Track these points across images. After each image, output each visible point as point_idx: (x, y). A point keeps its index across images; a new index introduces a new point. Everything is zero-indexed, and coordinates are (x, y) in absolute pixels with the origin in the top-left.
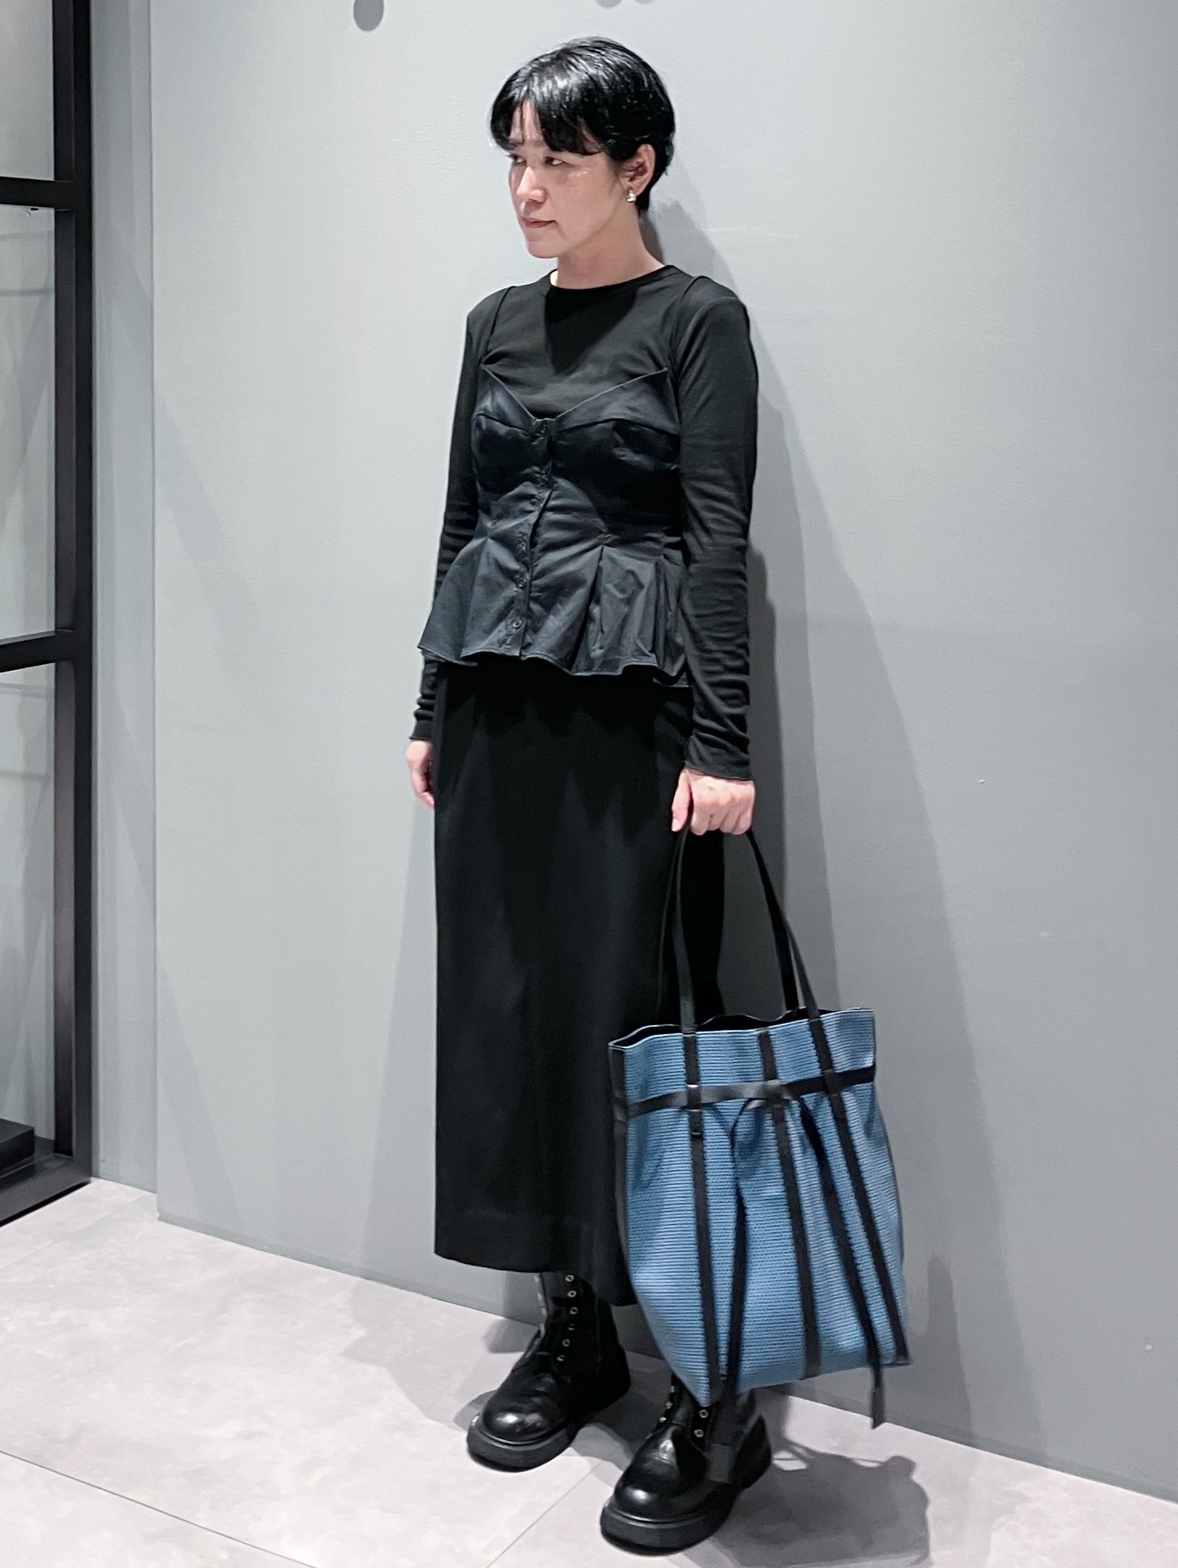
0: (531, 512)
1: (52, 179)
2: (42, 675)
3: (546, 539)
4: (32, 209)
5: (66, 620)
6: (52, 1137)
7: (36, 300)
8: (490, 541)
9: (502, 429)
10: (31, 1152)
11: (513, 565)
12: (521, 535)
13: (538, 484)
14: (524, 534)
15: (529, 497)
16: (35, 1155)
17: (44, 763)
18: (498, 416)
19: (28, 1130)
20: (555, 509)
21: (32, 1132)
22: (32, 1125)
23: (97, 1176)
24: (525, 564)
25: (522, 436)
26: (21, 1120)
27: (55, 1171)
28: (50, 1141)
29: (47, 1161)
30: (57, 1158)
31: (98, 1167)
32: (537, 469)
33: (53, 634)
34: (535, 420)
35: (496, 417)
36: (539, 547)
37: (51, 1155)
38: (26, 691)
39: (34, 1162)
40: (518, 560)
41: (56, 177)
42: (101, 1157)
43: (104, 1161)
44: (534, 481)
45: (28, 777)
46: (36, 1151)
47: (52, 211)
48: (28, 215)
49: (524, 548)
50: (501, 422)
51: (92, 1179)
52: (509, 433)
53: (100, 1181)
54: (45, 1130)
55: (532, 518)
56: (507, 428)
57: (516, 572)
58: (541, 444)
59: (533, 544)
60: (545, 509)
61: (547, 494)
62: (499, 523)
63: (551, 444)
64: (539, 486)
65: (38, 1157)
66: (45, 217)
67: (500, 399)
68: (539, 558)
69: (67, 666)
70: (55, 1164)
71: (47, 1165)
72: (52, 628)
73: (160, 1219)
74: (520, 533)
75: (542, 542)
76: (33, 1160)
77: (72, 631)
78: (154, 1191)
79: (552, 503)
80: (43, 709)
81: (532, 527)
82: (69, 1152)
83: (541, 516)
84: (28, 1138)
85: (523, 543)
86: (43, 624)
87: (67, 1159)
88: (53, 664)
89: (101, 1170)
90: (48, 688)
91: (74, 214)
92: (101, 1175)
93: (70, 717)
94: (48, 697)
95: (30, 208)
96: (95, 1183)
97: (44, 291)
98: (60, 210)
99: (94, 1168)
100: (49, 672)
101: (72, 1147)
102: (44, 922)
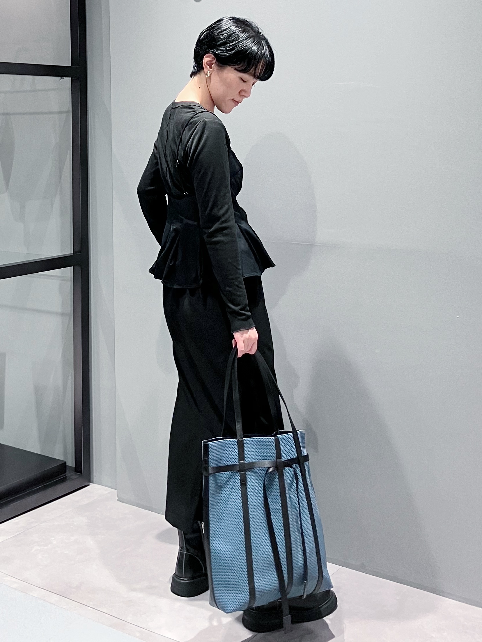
2: (68, 272)
5: (77, 249)
6: (74, 466)
7: (65, 115)
10: (65, 472)
17: (70, 309)
19: (64, 462)
21: (66, 463)
23: (93, 483)
26: (61, 458)
27: (74, 479)
28: (72, 467)
29: (72, 475)
30: (76, 474)
31: (93, 479)
33: (73, 254)
37: (74, 473)
38: (62, 278)
39: (66, 476)
41: (71, 65)
42: (94, 474)
43: (95, 476)
45: (63, 314)
46: (67, 471)
47: (71, 79)
48: (60, 80)
51: (91, 483)
54: (71, 463)
65: (68, 474)
66: (68, 81)
69: (78, 268)
70: (75, 477)
71: (72, 477)
72: (72, 252)
73: (118, 500)
76: (66, 475)
77: (79, 253)
78: (116, 489)
80: (69, 286)
82: (81, 472)
84: (63, 466)
86: (68, 250)
87: (80, 475)
88: (73, 267)
89: (94, 480)
90: (71, 277)
91: (79, 80)
92: (94, 482)
93: (79, 289)
94: (71, 281)
95: (61, 77)
96: (92, 485)
97: (67, 112)
98: (74, 78)
99: (91, 479)
100: (71, 270)
101: (82, 470)
102: (70, 375)
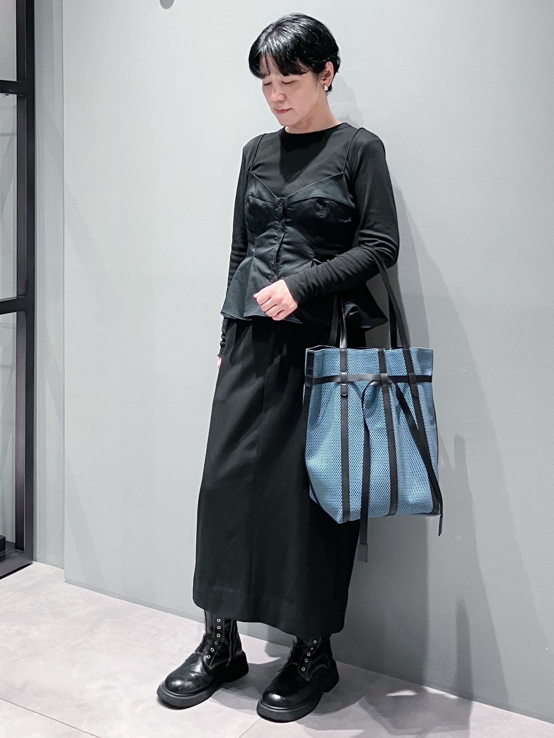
0: (275, 244)
1: (16, 80)
2: (11, 318)
3: (284, 258)
5: (22, 292)
6: (14, 542)
7: (8, 138)
8: (254, 258)
9: (260, 203)
10: (4, 549)
11: (268, 271)
12: (271, 256)
13: (278, 230)
14: (273, 256)
15: (273, 237)
17: (11, 360)
18: (258, 196)
19: (3, 537)
20: (287, 243)
21: (5, 538)
22: (4, 535)
23: (36, 561)
24: (274, 270)
25: (271, 206)
27: (15, 558)
28: (13, 543)
29: (12, 553)
30: (16, 551)
31: (36, 556)
32: (277, 222)
33: (16, 298)
34: (277, 198)
35: (257, 197)
36: (281, 262)
37: (14, 550)
38: (4, 326)
39: (5, 553)
40: (270, 268)
41: (17, 80)
42: (38, 551)
43: (39, 554)
44: (276, 228)
45: (4, 366)
46: (6, 547)
47: (16, 96)
48: (4, 97)
49: (273, 263)
50: (260, 199)
51: (33, 562)
52: (264, 205)
53: (37, 563)
54: (11, 538)
55: (276, 247)
56: (263, 202)
57: (270, 274)
58: (279, 210)
59: (277, 261)
60: (282, 243)
61: (282, 235)
62: (259, 249)
63: (285, 210)
64: (278, 231)
65: (7, 550)
66: (12, 99)
67: (259, 188)
68: (281, 268)
69: (22, 314)
70: (16, 554)
72: (16, 296)
73: (65, 582)
74: (271, 255)
75: (282, 260)
77: (24, 297)
78: (64, 569)
79: (285, 240)
80: (10, 334)
81: (276, 253)
82: (23, 549)
83: (280, 247)
84: (2, 542)
85: (272, 260)
86: (11, 294)
87: (21, 552)
88: (16, 313)
89: (38, 557)
90: (14, 325)
91: (26, 97)
92: (38, 560)
93: (24, 339)
94: (13, 328)
95: (5, 94)
96: (35, 564)
97: (12, 134)
98: (19, 95)
99: (34, 557)
100: (13, 316)
101: (24, 546)
102: (11, 436)
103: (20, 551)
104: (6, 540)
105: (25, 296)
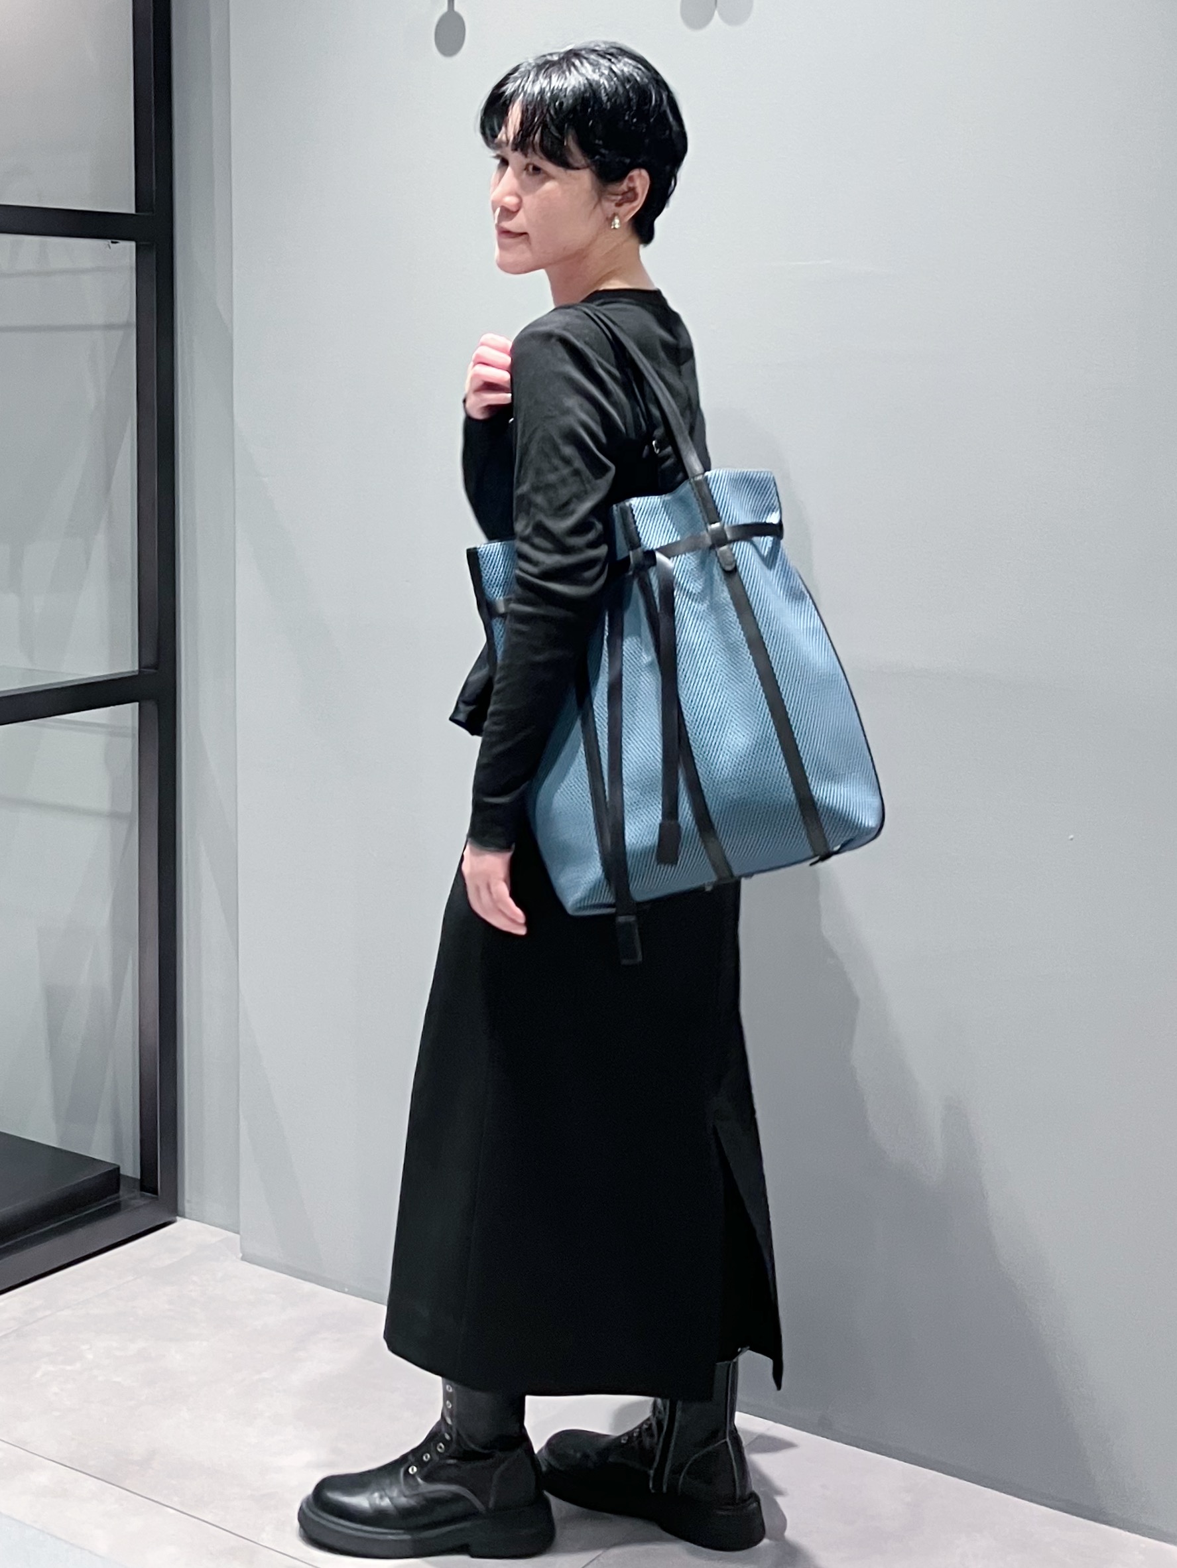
1: (133, 211)
2: (127, 714)
4: (112, 242)
5: (150, 659)
6: (139, 1177)
7: (121, 333)
10: (117, 1190)
16: (121, 1193)
17: (129, 804)
19: (116, 1167)
21: (118, 1168)
22: (118, 1163)
23: (183, 1216)
26: (108, 1158)
27: (140, 1208)
28: (134, 1179)
29: (131, 1199)
30: (142, 1196)
31: (184, 1208)
33: (137, 673)
37: (137, 1193)
38: (113, 732)
39: (120, 1199)
41: (136, 212)
42: (187, 1197)
43: (189, 1202)
45: (114, 816)
46: (122, 1187)
47: (133, 244)
48: (109, 247)
51: (178, 1218)
53: (186, 1220)
54: (131, 1168)
65: (124, 1194)
66: (127, 248)
69: (151, 707)
70: (141, 1202)
71: (133, 1202)
72: (136, 668)
73: (243, 1259)
76: (118, 1197)
77: (153, 671)
78: (238, 1233)
80: (128, 747)
82: (155, 1192)
84: (113, 1176)
86: (126, 663)
87: (153, 1198)
88: (137, 703)
89: (187, 1209)
90: (133, 728)
91: (155, 247)
92: (187, 1215)
93: (154, 757)
94: (133, 736)
95: (110, 241)
96: (181, 1222)
97: (126, 326)
98: (141, 243)
99: (180, 1208)
100: (133, 711)
101: (157, 1186)
102: (130, 962)
103: (149, 1194)
104: (122, 1172)
105: (156, 669)
